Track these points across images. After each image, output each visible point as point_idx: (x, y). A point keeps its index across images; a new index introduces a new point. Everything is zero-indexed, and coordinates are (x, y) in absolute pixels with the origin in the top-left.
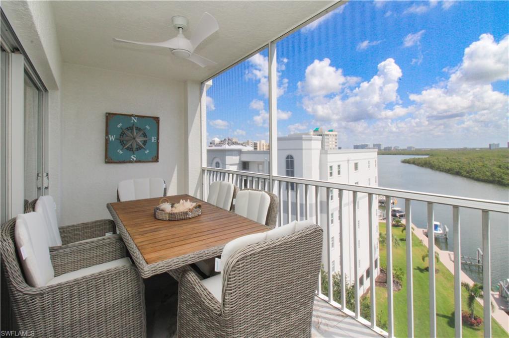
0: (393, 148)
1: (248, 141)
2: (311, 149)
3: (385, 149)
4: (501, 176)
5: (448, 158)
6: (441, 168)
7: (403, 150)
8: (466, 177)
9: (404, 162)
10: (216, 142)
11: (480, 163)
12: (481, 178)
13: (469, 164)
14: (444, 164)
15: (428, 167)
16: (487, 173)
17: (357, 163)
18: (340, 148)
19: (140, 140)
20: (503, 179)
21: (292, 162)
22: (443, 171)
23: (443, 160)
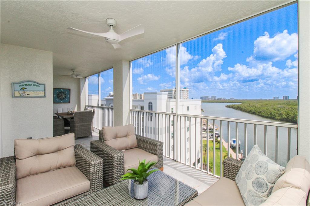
0: (222, 99)
1: (136, 94)
2: (161, 99)
3: (218, 99)
4: (275, 115)
5: (250, 105)
6: (246, 110)
7: (228, 100)
8: (257, 115)
9: (227, 107)
10: (111, 95)
11: (265, 107)
12: (265, 115)
13: (260, 108)
14: (247, 108)
15: (239, 110)
16: (268, 113)
17: (188, 107)
18: (192, 98)
19: (64, 96)
20: (275, 116)
21: (152, 106)
22: (246, 112)
23: (247, 106)
